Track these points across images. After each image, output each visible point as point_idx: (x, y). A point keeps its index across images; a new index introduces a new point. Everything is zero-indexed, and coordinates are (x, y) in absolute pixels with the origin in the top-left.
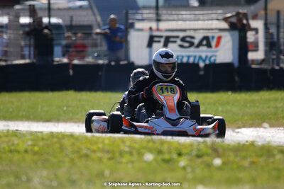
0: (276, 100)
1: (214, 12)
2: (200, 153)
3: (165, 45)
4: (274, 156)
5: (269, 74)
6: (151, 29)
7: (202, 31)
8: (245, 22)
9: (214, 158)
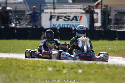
0: (106, 44)
1: (79, 5)
2: (72, 67)
3: (57, 20)
4: (105, 69)
5: (102, 33)
6: (51, 12)
7: (73, 14)
8: (92, 9)
9: (78, 69)
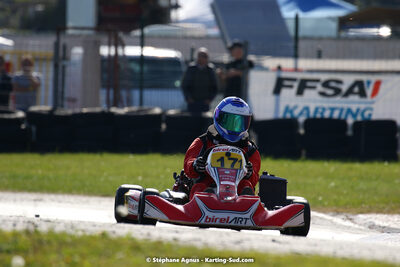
3: (300, 92)
6: (279, 68)
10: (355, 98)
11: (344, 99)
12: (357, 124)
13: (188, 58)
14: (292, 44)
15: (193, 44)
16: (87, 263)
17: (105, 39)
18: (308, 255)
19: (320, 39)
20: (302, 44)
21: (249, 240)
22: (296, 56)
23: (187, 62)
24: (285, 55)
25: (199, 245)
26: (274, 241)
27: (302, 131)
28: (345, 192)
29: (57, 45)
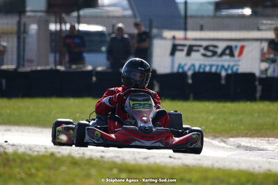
3: (188, 54)
6: (174, 38)
10: (226, 58)
11: (220, 59)
12: (228, 76)
13: (111, 31)
14: (182, 21)
15: (114, 21)
16: (40, 174)
17: (53, 18)
18: (194, 166)
19: (202, 17)
20: (190, 21)
21: (153, 156)
22: (185, 29)
23: (110, 34)
24: (178, 29)
25: (118, 161)
26: (170, 157)
27: (190, 81)
28: (220, 122)
29: (19, 23)
